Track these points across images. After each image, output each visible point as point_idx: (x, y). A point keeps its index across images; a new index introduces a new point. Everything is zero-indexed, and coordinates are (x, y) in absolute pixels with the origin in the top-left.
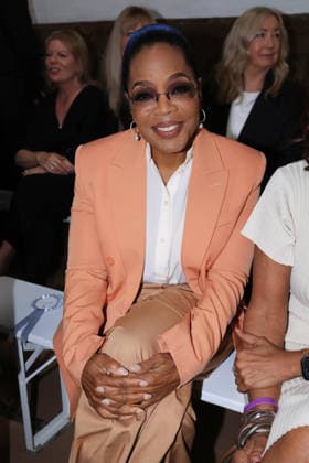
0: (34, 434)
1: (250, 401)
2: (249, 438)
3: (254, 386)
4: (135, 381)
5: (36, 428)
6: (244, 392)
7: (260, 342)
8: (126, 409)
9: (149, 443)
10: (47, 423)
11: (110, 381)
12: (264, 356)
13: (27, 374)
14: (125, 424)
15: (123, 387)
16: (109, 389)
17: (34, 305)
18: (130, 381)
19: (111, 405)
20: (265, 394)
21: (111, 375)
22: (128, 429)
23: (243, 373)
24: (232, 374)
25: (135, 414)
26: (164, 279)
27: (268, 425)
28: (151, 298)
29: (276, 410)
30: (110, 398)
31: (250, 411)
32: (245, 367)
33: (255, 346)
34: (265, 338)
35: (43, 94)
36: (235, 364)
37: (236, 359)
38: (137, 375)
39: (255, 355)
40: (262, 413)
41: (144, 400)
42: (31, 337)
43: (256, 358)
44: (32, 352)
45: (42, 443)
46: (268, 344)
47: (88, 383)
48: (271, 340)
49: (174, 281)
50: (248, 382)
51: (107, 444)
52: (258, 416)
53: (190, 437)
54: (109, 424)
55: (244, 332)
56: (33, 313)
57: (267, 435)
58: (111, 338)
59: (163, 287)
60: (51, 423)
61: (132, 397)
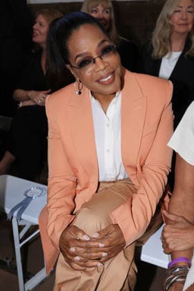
0: (25, 282)
1: (172, 259)
2: (171, 285)
3: (175, 249)
4: (96, 244)
5: (26, 278)
6: (169, 254)
7: (180, 219)
8: (90, 263)
9: (106, 287)
10: (34, 275)
11: (79, 244)
12: (181, 229)
13: (21, 242)
14: (90, 274)
15: (88, 248)
16: (79, 249)
17: (26, 195)
18: (92, 244)
19: (81, 261)
20: (183, 255)
21: (80, 240)
22: (92, 278)
23: (168, 240)
24: (160, 241)
25: (96, 266)
26: (114, 177)
27: (184, 276)
28: (106, 189)
29: (190, 266)
30: (79, 256)
31: (172, 267)
32: (169, 237)
33: (176, 222)
34: (183, 217)
35: (33, 51)
36: (162, 234)
37: (163, 231)
38: (97, 240)
39: (176, 228)
40: (180, 268)
41: (102, 257)
42: (23, 216)
43: (177, 230)
44: (25, 226)
45: (30, 289)
46: (185, 221)
47: (64, 246)
48: (187, 218)
49: (121, 177)
50: (171, 246)
51: (78, 288)
52: (178, 270)
53: (133, 283)
54: (78, 274)
55: (168, 212)
56: (24, 200)
57: (183, 283)
58: (79, 216)
59: (114, 182)
60: (36, 275)
61: (94, 254)
